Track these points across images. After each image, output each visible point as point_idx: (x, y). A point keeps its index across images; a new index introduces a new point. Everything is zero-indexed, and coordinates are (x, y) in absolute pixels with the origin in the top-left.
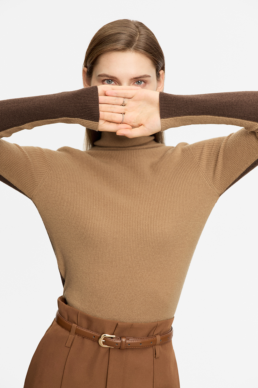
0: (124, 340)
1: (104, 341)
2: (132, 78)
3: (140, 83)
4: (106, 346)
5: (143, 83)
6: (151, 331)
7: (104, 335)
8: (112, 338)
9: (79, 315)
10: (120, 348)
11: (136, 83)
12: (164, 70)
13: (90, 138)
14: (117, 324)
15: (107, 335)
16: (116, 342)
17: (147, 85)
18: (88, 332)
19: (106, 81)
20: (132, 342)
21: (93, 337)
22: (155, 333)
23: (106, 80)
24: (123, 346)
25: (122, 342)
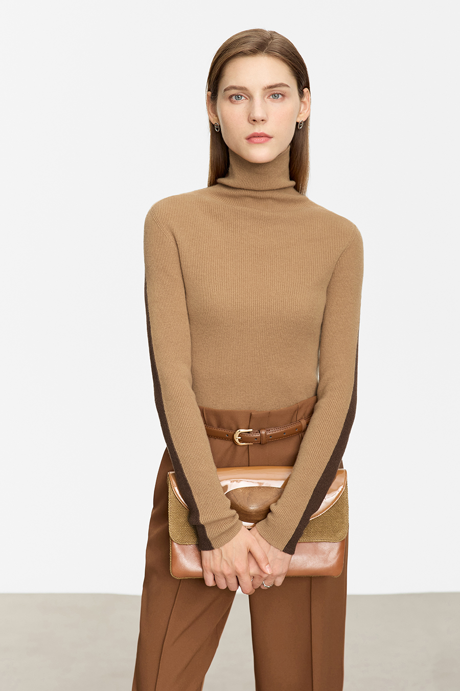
0: (263, 432)
1: (240, 438)
2: (266, 86)
3: (277, 97)
4: (244, 444)
5: (280, 96)
6: (293, 416)
7: (238, 431)
8: (249, 432)
9: (204, 412)
10: (261, 443)
11: (271, 97)
12: (309, 88)
13: (212, 170)
14: (251, 415)
15: (242, 431)
16: (255, 437)
17: (286, 100)
18: (220, 430)
19: (234, 97)
20: (274, 432)
21: (227, 436)
22: (298, 418)
23: (233, 95)
24: (264, 440)
25: (261, 435)
